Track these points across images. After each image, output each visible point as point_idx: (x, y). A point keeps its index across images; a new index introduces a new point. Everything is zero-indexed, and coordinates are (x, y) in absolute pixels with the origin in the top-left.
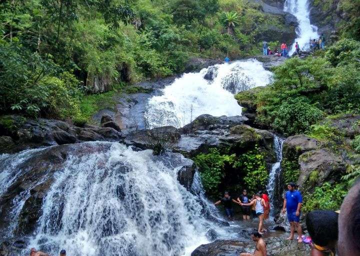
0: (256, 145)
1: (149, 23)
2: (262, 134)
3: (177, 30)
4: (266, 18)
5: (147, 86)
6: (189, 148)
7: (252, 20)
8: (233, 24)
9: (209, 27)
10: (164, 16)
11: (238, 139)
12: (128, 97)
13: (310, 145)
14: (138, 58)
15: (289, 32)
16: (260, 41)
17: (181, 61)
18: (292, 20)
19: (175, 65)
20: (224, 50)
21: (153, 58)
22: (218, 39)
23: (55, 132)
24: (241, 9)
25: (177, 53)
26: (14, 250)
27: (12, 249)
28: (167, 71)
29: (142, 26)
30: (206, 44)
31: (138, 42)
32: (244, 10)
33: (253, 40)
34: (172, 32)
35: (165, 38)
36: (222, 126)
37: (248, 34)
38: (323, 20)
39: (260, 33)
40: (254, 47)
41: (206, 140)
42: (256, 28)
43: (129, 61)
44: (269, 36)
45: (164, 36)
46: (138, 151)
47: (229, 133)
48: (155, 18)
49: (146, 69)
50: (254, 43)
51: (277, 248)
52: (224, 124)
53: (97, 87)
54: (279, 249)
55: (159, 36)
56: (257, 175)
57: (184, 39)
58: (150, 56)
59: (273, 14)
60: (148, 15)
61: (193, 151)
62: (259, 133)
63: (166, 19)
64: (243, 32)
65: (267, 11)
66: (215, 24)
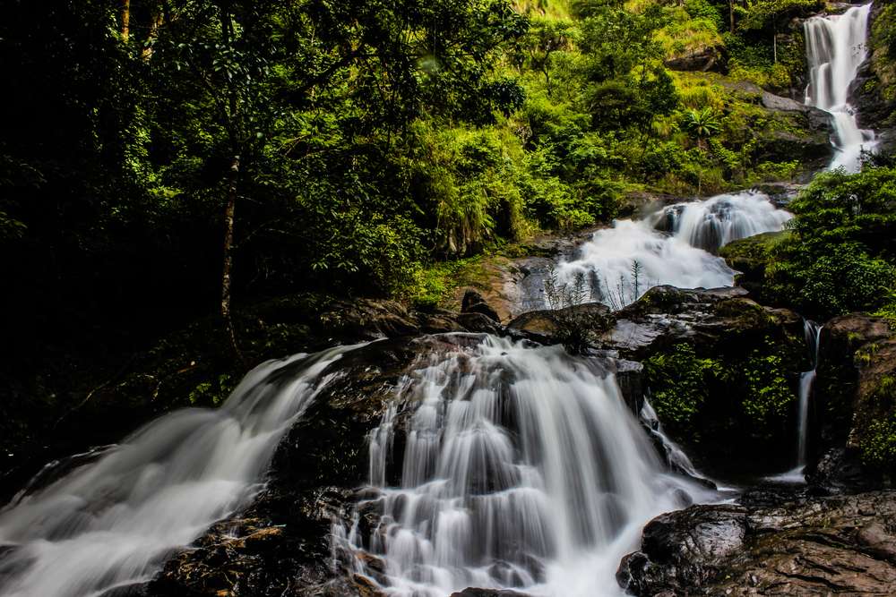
0: (767, 337)
1: (547, 131)
2: (778, 315)
3: (600, 141)
4: (770, 118)
5: (546, 243)
6: (633, 343)
7: (742, 122)
8: (706, 130)
9: (659, 137)
10: (575, 117)
11: (730, 326)
12: (511, 264)
13: (876, 330)
14: (528, 193)
15: (818, 144)
16: (762, 161)
17: (610, 199)
18: (822, 120)
19: (598, 205)
20: (691, 179)
21: (556, 193)
22: (679, 160)
23: (382, 316)
24: (721, 102)
25: (601, 183)
26: (323, 506)
27: (319, 505)
28: (584, 216)
29: (534, 138)
30: (657, 168)
31: (527, 165)
32: (726, 106)
33: (748, 159)
34: (591, 145)
35: (578, 156)
36: (696, 306)
37: (737, 148)
38: (885, 117)
39: (760, 145)
40: (751, 172)
41: (668, 329)
42: (752, 136)
43: (512, 199)
44: (778, 152)
45: (578, 152)
46: (535, 346)
47: (712, 315)
48: (556, 121)
49: (542, 212)
50: (748, 166)
51: (815, 514)
52: (700, 302)
53: (453, 246)
54: (820, 516)
55: (568, 152)
56: (769, 393)
57: (614, 157)
58: (552, 188)
59: (785, 111)
60: (546, 116)
61: (641, 348)
62: (773, 315)
63: (579, 122)
64: (726, 145)
65: (773, 105)
66: (672, 131)
